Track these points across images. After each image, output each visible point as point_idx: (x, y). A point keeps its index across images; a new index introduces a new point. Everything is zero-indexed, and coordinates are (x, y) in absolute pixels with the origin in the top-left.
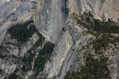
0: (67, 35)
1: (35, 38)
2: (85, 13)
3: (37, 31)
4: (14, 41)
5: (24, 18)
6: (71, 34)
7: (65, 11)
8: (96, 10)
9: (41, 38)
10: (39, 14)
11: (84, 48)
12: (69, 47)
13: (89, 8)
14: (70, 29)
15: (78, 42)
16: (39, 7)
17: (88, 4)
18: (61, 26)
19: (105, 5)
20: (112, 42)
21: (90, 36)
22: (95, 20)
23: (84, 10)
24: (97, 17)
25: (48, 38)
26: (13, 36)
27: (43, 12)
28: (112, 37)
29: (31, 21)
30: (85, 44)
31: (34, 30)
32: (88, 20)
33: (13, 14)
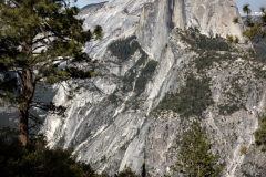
0: (169, 53)
1: (137, 56)
2: (191, 28)
3: (140, 48)
4: (114, 58)
5: (128, 33)
6: (173, 51)
7: (170, 25)
8: (203, 25)
9: (144, 56)
10: (142, 29)
11: (185, 67)
12: (170, 65)
13: (195, 23)
14: (172, 45)
15: (179, 61)
16: (143, 22)
17: (194, 18)
18: (165, 42)
19: (213, 19)
20: (217, 60)
21: (193, 53)
22: (201, 36)
23: (189, 24)
24: (203, 32)
25: (151, 56)
26: (114, 53)
27: (146, 27)
28: (217, 55)
29: (134, 37)
30: (187, 62)
31: (137, 46)
32: (193, 35)
33: (119, 29)
